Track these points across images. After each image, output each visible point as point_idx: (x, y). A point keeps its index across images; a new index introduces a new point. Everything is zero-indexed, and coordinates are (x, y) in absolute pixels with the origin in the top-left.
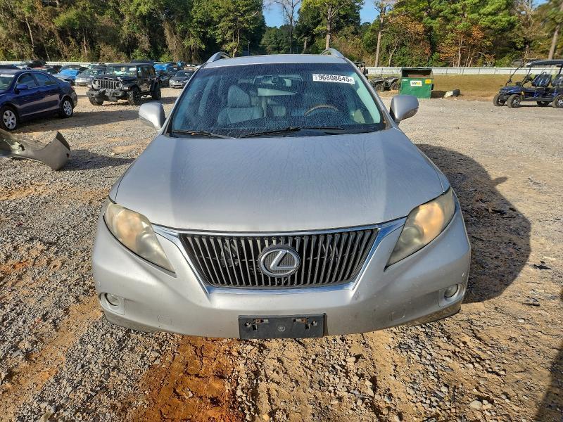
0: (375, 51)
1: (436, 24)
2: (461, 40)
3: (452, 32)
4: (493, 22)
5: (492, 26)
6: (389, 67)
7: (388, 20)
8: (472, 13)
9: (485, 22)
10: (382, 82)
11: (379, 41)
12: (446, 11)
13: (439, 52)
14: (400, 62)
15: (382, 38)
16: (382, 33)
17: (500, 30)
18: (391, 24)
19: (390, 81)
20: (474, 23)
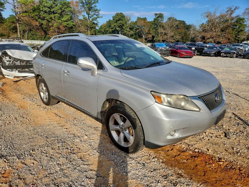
0: (16, 32)
1: (44, 22)
2: (57, 30)
3: (52, 27)
4: (68, 24)
5: (68, 26)
6: (27, 40)
7: (20, 18)
8: (59, 20)
9: (65, 24)
10: (35, 47)
11: (18, 28)
12: (47, 18)
13: (48, 35)
14: (32, 38)
15: (19, 26)
16: (19, 24)
17: (70, 27)
18: (22, 20)
19: (39, 47)
20: (61, 24)
